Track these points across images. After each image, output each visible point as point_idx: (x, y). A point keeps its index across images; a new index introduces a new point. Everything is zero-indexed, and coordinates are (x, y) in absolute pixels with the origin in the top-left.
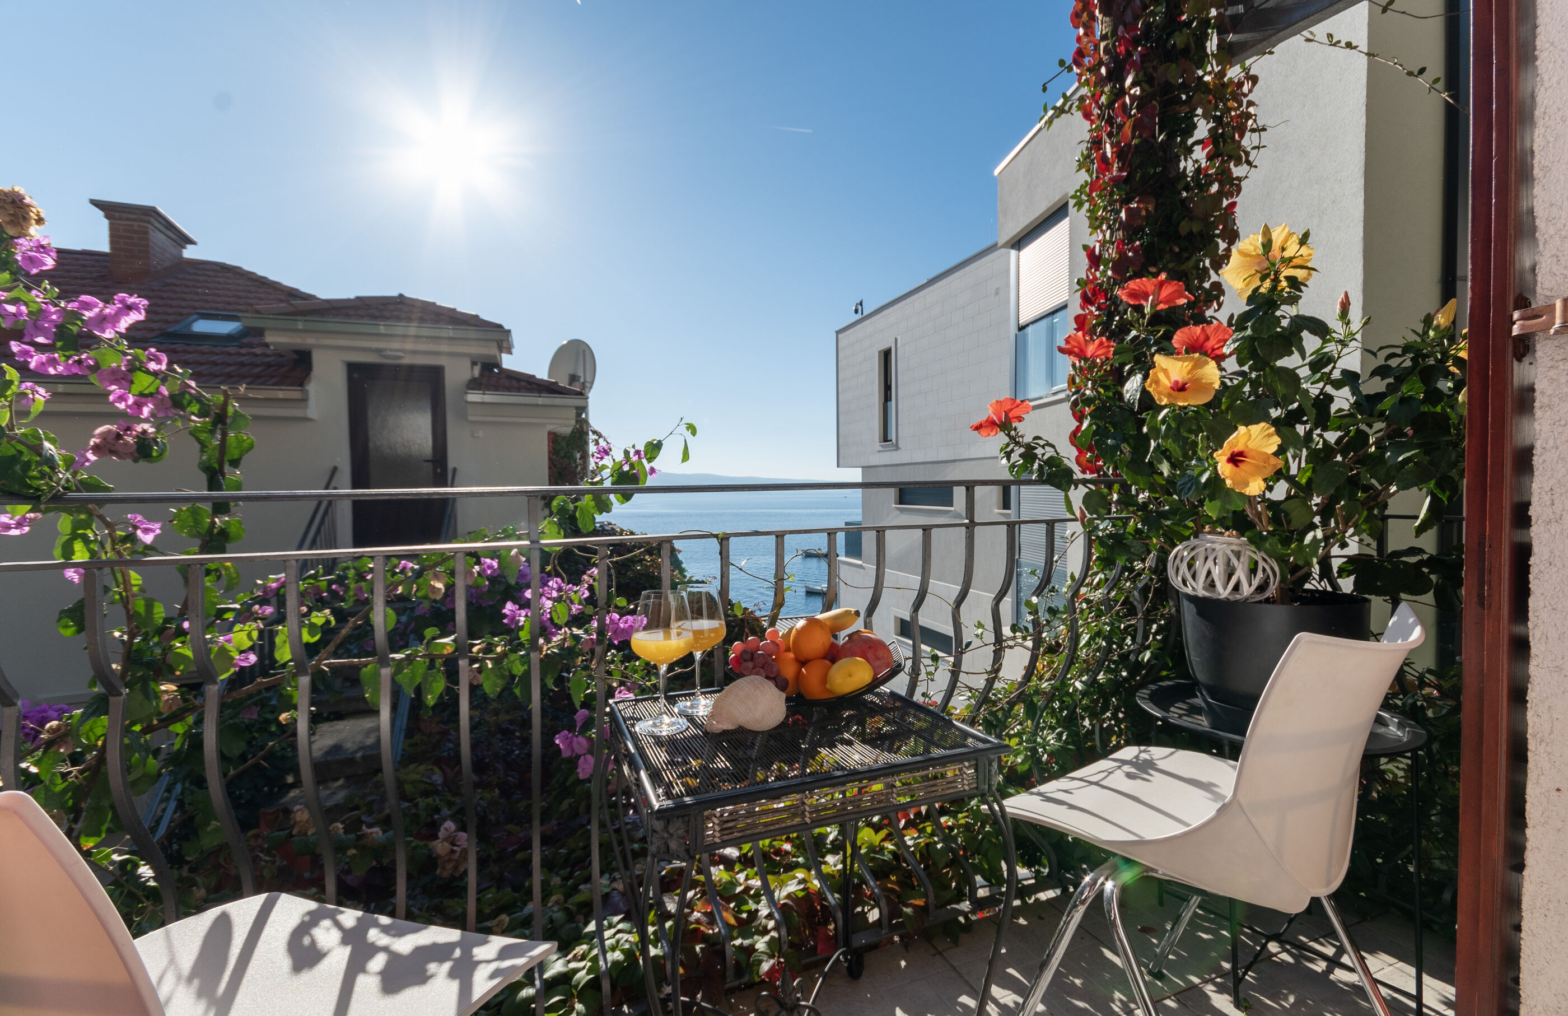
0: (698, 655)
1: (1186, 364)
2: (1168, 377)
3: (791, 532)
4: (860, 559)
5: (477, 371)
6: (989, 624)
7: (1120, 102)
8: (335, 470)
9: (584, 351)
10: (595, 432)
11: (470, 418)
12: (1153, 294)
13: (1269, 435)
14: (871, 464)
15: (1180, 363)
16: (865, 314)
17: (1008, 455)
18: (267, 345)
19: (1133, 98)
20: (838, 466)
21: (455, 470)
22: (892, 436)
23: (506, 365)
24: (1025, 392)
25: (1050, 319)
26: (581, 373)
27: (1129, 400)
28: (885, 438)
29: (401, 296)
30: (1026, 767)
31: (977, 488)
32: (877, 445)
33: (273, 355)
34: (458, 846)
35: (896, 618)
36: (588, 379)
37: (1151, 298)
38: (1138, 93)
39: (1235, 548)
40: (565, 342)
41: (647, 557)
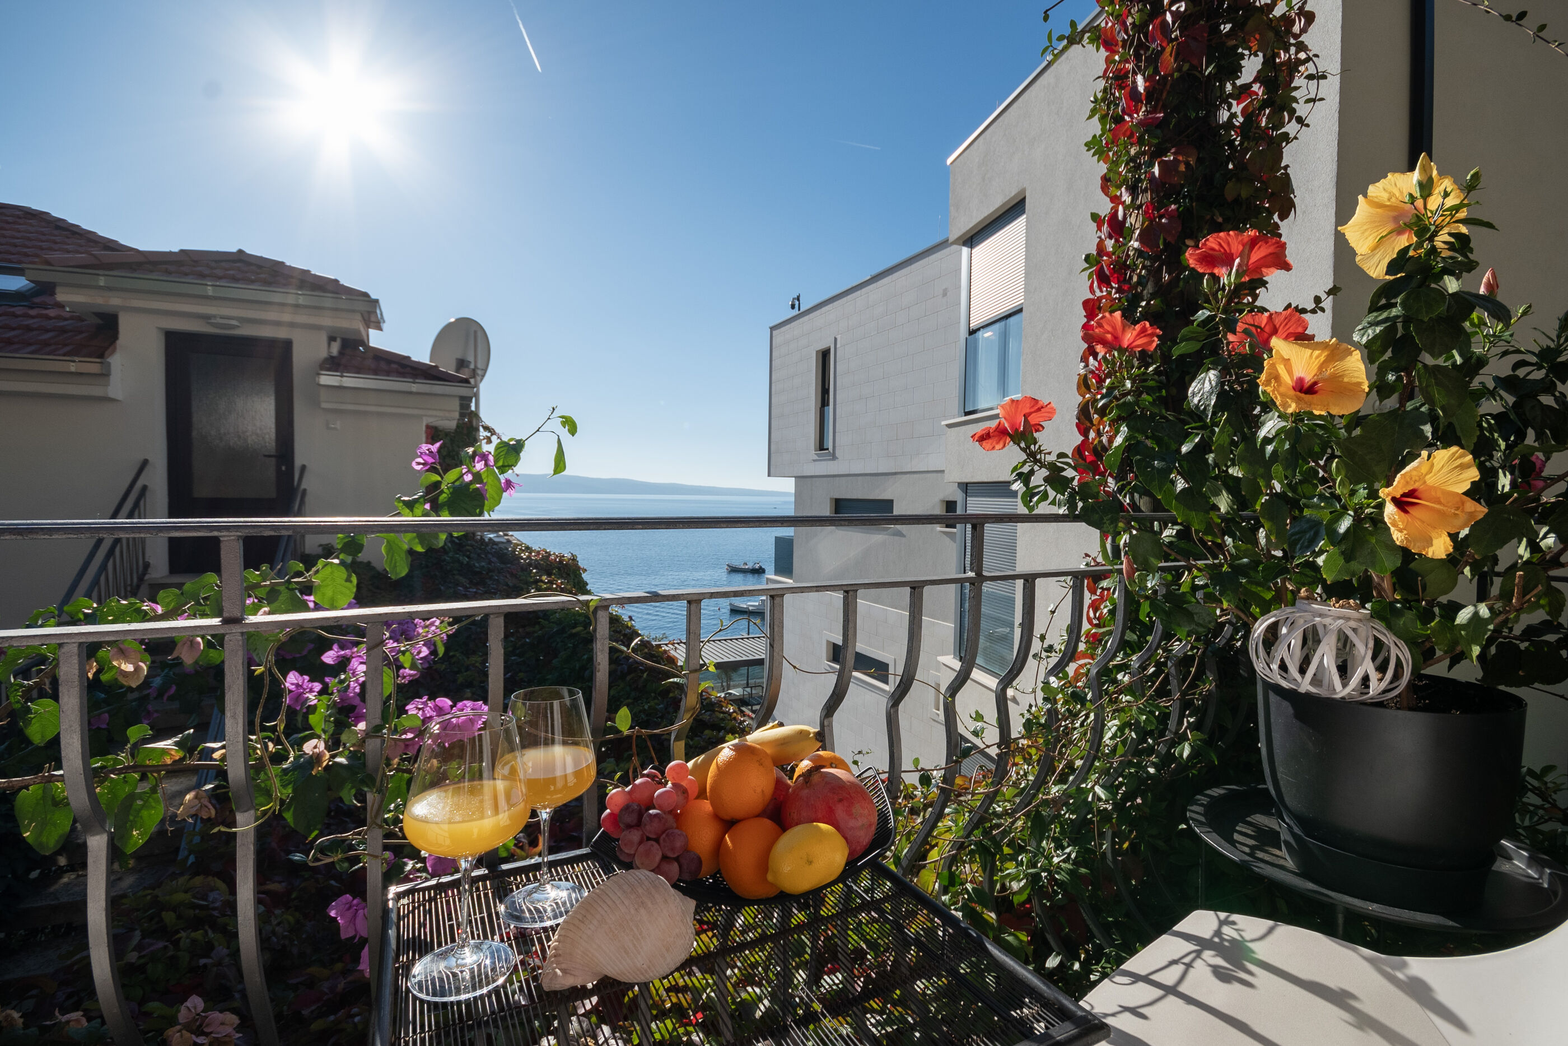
0: (544, 815)
1: (1317, 353)
2: (1290, 372)
3: (712, 595)
4: (791, 578)
5: (335, 349)
6: (991, 714)
7: (1158, 21)
8: (145, 463)
9: (475, 332)
10: (487, 428)
11: (324, 405)
12: (1241, 255)
13: (1463, 467)
14: (805, 474)
15: (1308, 352)
16: (802, 310)
17: (1025, 478)
18: (61, 306)
19: (1176, 15)
20: (769, 475)
21: (303, 468)
22: (829, 444)
23: (373, 343)
24: (974, 403)
25: (1003, 323)
26: (471, 358)
27: (1197, 406)
28: (821, 447)
29: (240, 251)
30: (1024, 897)
31: (988, 527)
32: (812, 453)
33: (72, 318)
34: (207, 1034)
35: (828, 642)
36: (479, 366)
37: (1237, 261)
38: (1182, 9)
39: (1353, 624)
40: (453, 320)
41: (544, 578)
